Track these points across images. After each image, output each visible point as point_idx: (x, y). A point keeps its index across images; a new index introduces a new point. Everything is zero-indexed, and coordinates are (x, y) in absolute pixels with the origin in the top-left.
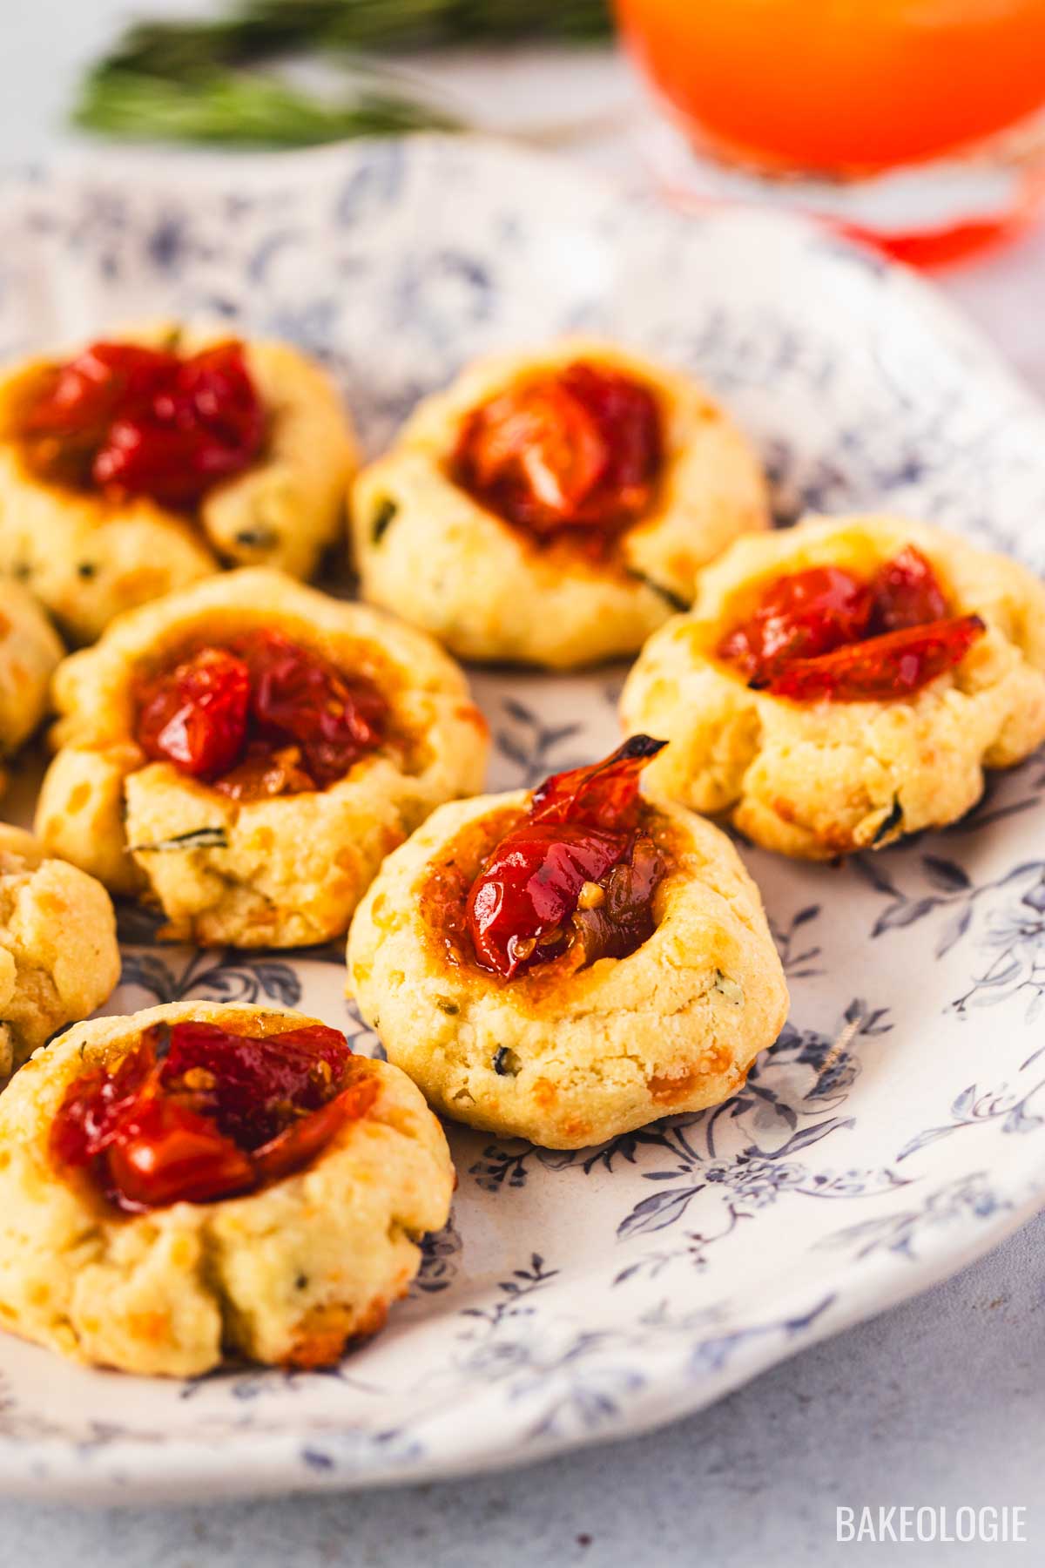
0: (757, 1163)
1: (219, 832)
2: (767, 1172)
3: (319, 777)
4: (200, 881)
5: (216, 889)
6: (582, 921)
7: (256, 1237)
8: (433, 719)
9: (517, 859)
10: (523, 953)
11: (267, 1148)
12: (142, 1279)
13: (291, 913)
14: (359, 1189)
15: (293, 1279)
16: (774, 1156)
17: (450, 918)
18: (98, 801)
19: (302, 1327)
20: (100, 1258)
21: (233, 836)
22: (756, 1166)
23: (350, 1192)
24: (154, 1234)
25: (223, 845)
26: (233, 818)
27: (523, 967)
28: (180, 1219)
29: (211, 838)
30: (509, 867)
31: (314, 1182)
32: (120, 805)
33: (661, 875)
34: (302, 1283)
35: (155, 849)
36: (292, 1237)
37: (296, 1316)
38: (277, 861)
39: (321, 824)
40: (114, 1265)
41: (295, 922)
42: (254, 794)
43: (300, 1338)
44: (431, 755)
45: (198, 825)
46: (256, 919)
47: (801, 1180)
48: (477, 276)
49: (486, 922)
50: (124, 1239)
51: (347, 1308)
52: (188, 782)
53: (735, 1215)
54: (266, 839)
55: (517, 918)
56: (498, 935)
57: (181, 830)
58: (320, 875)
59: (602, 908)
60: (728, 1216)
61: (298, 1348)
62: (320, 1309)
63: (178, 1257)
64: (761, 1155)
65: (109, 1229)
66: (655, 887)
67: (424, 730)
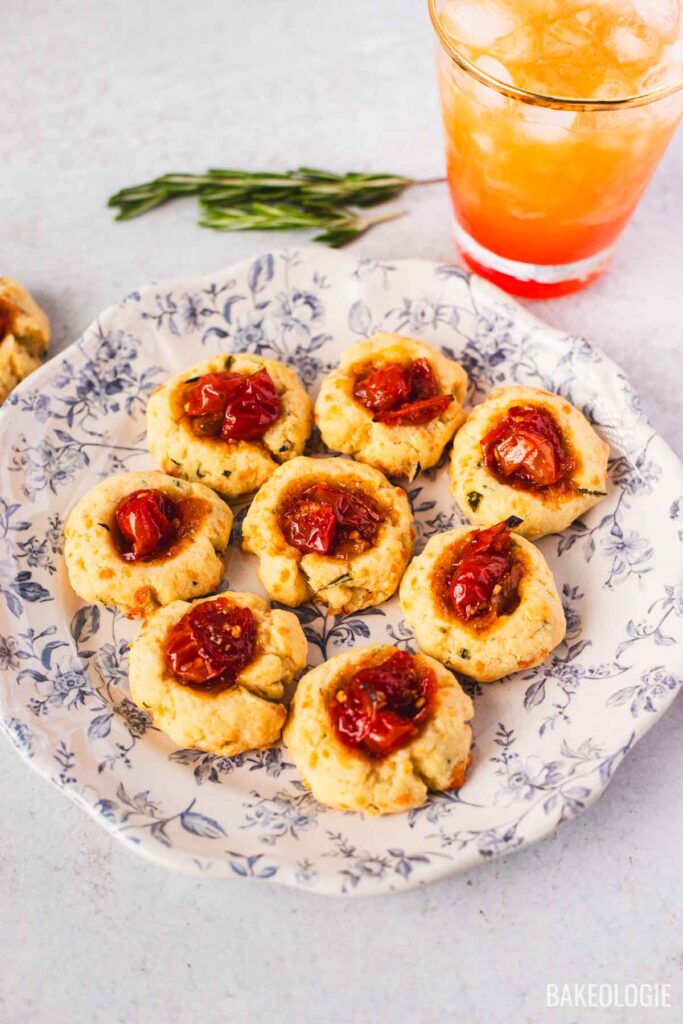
0: (562, 665)
1: (347, 575)
2: (568, 669)
3: (371, 540)
4: (345, 594)
5: (350, 593)
6: (494, 600)
7: (429, 754)
8: (393, 500)
9: (470, 575)
10: (472, 612)
11: (418, 716)
12: (396, 783)
13: (377, 592)
14: (454, 719)
15: (446, 761)
16: (567, 661)
17: (443, 593)
18: (293, 574)
19: (452, 776)
20: (378, 780)
21: (353, 574)
22: (561, 667)
23: (451, 722)
24: (394, 765)
25: (351, 579)
26: (349, 567)
27: (473, 617)
28: (401, 757)
29: (346, 578)
30: (467, 578)
31: (439, 723)
32: (302, 574)
33: (521, 576)
34: (449, 761)
35: (326, 588)
36: (441, 748)
37: (450, 773)
38: (372, 579)
39: (383, 560)
40: (383, 781)
41: (380, 595)
42: (353, 555)
43: (452, 780)
44: (398, 514)
45: (339, 575)
46: (366, 599)
47: (584, 673)
48: (310, 301)
49: (459, 600)
50: (384, 771)
51: (462, 762)
52: (325, 558)
53: (568, 693)
54: (366, 572)
55: (470, 599)
56: (463, 605)
57: (333, 579)
58: (388, 579)
59: (501, 593)
60: (565, 696)
61: (452, 784)
62: (455, 767)
63: (407, 772)
64: (561, 661)
65: (377, 769)
66: (519, 581)
67: (392, 505)
